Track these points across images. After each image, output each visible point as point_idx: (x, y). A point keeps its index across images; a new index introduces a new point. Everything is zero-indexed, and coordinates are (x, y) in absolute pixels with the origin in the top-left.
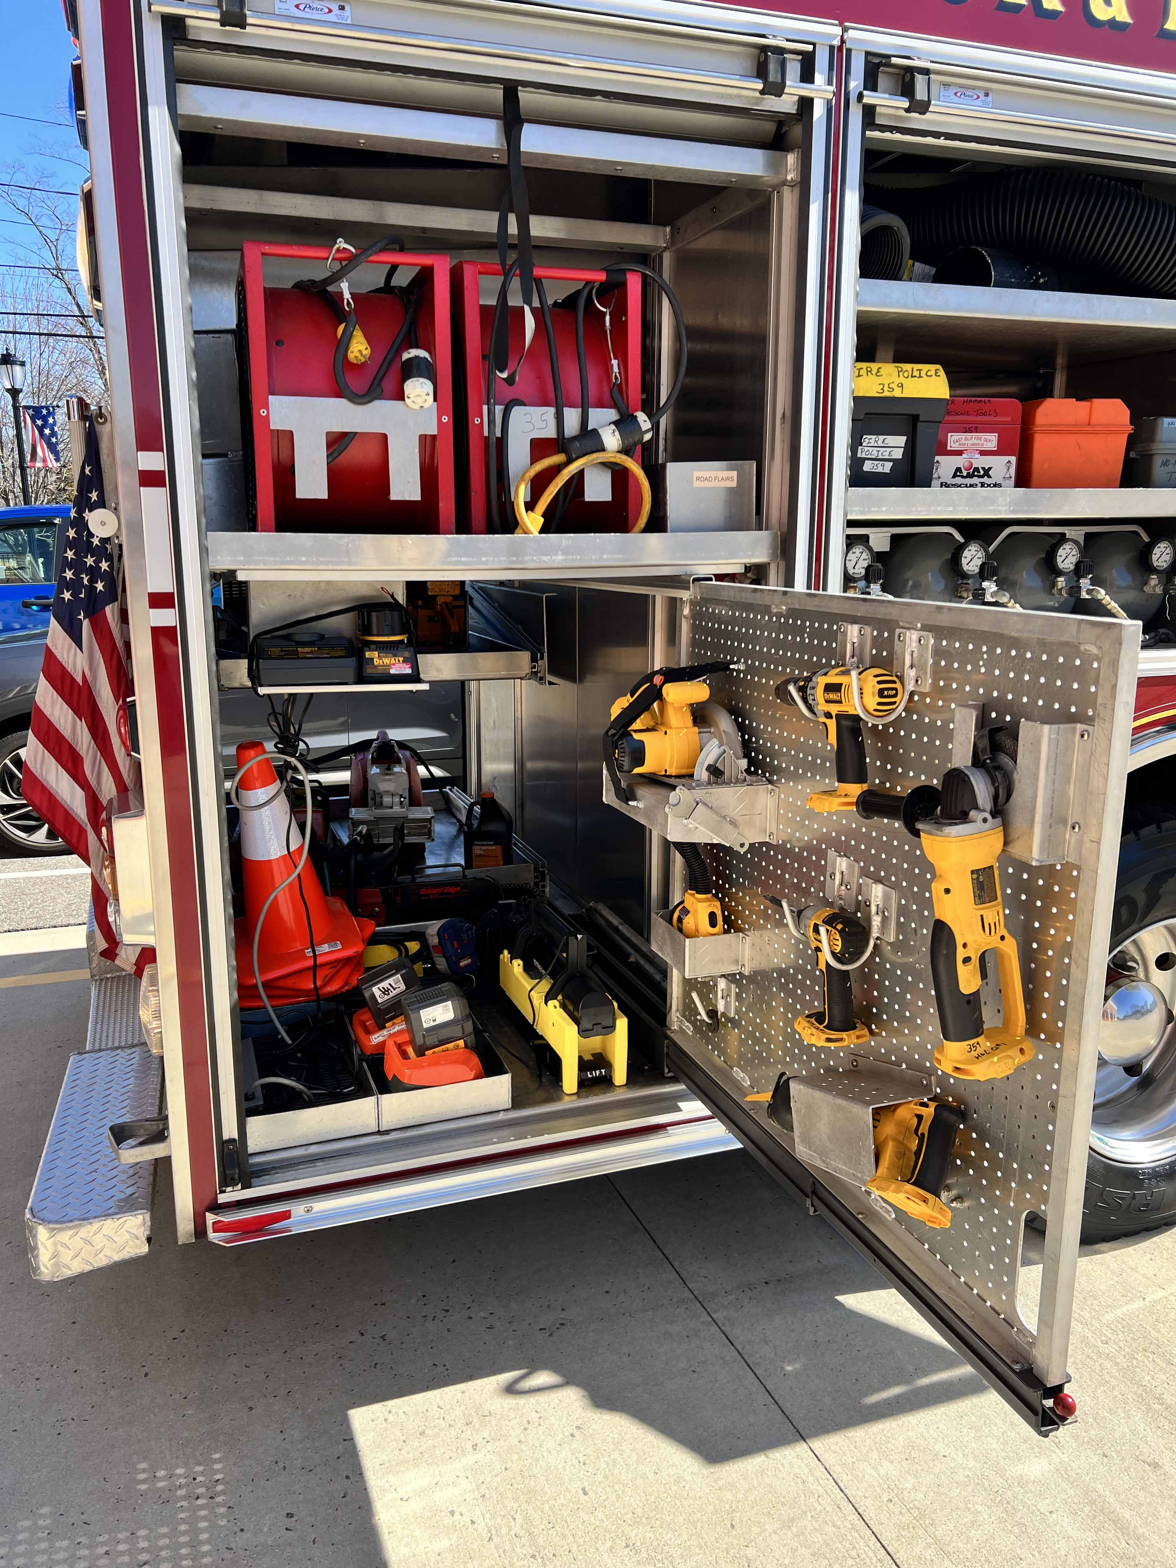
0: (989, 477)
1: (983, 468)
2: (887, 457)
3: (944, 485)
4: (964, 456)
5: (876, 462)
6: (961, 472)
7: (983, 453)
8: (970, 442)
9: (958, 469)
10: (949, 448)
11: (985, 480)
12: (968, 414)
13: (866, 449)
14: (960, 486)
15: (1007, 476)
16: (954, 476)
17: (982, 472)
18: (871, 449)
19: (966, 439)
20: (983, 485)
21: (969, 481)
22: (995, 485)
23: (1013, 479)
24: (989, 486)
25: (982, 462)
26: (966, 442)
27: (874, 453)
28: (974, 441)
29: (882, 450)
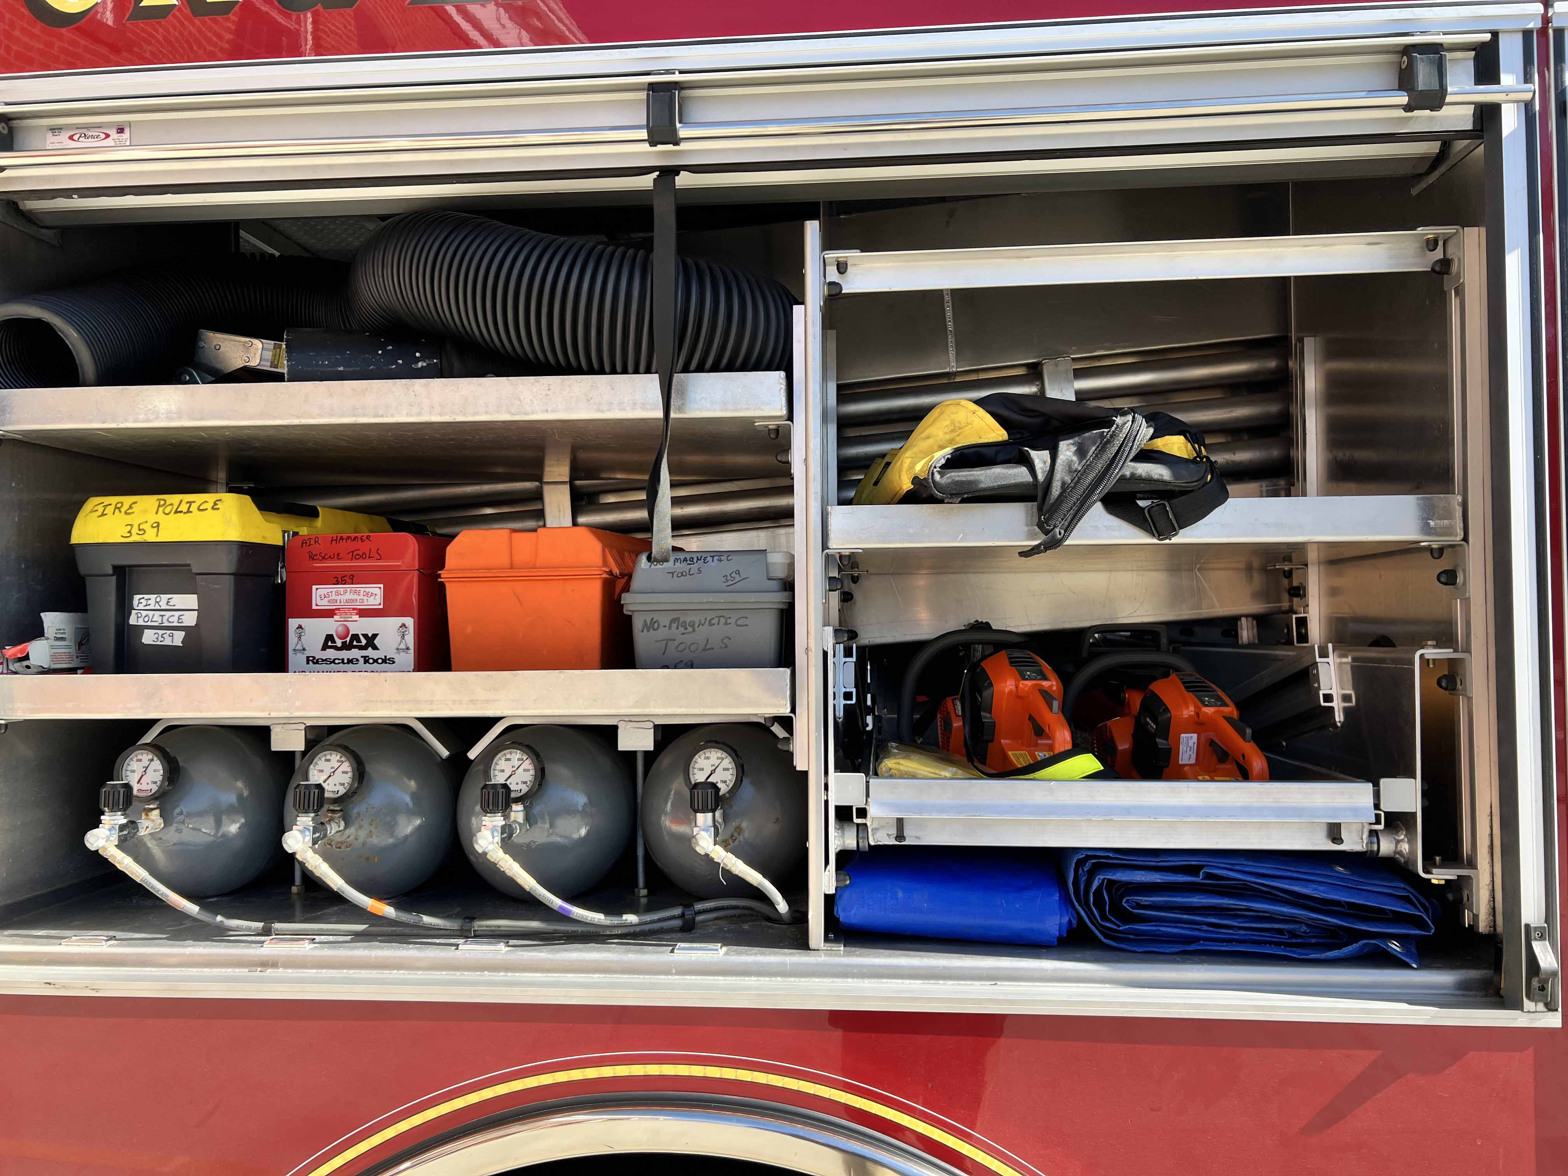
0: (375, 648)
1: (365, 636)
2: (176, 624)
3: (312, 660)
4: (336, 618)
5: (161, 632)
6: (334, 641)
7: (364, 613)
8: (343, 598)
9: (329, 638)
10: (314, 607)
11: (370, 652)
12: (338, 557)
13: (144, 613)
14: (333, 662)
15: (403, 646)
16: (325, 647)
17: (364, 642)
18: (151, 613)
19: (338, 594)
20: (366, 660)
21: (346, 654)
22: (385, 661)
23: (412, 651)
24: (375, 661)
25: (361, 626)
26: (338, 598)
27: (157, 619)
28: (349, 596)
29: (168, 614)
